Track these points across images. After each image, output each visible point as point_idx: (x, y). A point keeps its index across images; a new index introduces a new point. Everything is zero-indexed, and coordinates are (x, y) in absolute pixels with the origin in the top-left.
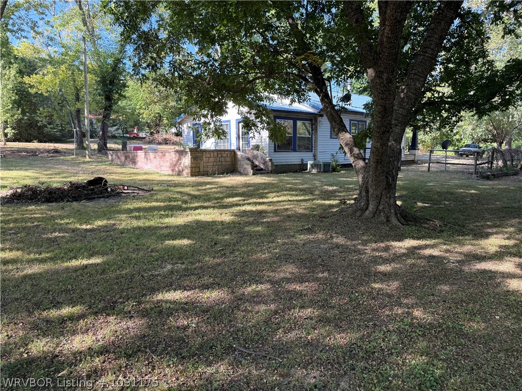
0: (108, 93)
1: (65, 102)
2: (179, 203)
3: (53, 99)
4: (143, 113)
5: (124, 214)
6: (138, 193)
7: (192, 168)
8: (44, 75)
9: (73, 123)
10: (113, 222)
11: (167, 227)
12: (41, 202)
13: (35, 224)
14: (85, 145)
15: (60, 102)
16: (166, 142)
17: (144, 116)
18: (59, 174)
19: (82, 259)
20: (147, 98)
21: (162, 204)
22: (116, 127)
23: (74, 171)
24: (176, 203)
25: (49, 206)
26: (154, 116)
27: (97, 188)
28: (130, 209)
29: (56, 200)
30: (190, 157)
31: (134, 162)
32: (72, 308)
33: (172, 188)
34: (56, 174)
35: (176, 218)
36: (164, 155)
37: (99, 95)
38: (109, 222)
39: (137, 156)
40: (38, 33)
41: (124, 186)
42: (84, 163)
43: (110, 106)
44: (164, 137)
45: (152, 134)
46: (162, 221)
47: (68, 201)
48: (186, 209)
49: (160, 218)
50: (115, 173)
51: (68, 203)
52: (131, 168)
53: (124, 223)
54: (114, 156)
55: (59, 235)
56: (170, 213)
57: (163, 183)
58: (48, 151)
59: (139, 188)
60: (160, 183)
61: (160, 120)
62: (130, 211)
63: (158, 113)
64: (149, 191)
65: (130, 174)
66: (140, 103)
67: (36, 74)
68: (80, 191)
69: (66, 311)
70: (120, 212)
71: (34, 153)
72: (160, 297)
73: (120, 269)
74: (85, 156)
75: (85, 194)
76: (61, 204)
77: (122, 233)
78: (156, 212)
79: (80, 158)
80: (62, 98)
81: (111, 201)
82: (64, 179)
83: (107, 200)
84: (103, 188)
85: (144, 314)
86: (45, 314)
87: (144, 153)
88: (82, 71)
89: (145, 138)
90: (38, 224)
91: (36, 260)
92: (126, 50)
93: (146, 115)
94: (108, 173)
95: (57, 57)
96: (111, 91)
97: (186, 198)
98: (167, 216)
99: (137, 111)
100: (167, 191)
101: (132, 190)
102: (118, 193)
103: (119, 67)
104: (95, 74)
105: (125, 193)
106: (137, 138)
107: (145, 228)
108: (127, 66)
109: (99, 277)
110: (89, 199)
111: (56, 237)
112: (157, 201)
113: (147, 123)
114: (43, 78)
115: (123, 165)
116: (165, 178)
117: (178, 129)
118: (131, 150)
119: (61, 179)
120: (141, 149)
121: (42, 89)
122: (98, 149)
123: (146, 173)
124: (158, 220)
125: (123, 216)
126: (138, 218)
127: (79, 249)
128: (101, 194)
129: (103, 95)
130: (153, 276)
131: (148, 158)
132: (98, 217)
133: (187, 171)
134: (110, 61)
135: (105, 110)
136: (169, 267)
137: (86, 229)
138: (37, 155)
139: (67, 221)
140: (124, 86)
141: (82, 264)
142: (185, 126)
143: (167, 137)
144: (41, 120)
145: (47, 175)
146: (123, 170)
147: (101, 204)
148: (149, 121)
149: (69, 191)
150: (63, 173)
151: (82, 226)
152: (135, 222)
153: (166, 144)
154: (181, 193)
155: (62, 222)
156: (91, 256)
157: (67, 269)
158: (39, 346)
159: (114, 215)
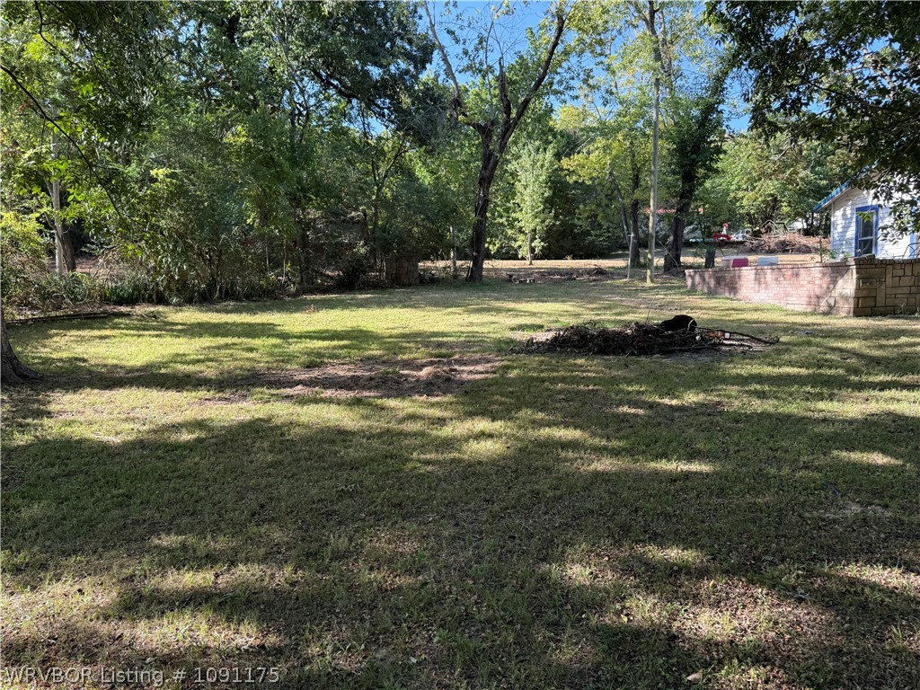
0: (688, 168)
1: (616, 192)
2: (841, 371)
3: (599, 188)
4: (742, 198)
5: (733, 384)
6: (750, 347)
7: (858, 298)
8: (589, 153)
9: (627, 225)
10: (717, 399)
11: (825, 420)
12: (594, 353)
13: (590, 388)
14: (642, 260)
15: (610, 192)
16: (784, 248)
17: (745, 202)
18: (609, 308)
19: (679, 459)
20: (753, 168)
21: (803, 371)
22: (692, 227)
23: (632, 305)
24: (832, 372)
25: (606, 360)
26: (763, 202)
27: (679, 334)
28: (742, 375)
29: (614, 352)
30: (855, 276)
31: (733, 288)
32: (683, 550)
33: (818, 339)
34: (605, 308)
35: (841, 404)
36: (797, 275)
37: (674, 174)
38: (709, 398)
39: (739, 277)
40: (592, 87)
41: (724, 332)
42: (644, 290)
43: (691, 191)
44: (782, 238)
45: (756, 234)
46: (811, 405)
47: (633, 354)
48: (860, 387)
49: (807, 399)
50: (701, 308)
51: (633, 357)
52: (728, 299)
53: (737, 401)
54: (697, 278)
55: (629, 411)
56: (825, 391)
57: (797, 329)
58: (589, 272)
59: (752, 338)
60: (790, 329)
61: (773, 208)
62: (743, 380)
63: (772, 195)
64: (771, 343)
65: (727, 310)
66: (737, 179)
67: (578, 153)
68: (651, 338)
69: (674, 554)
70: (726, 380)
71: (569, 275)
72: (852, 571)
73: (751, 493)
74: (644, 279)
75: (660, 344)
76: (622, 358)
77: (738, 422)
78: (796, 386)
79: (636, 282)
80: (613, 186)
81: (704, 359)
82: (619, 318)
83: (696, 356)
84: (689, 334)
85: (827, 600)
86: (640, 549)
87: (754, 271)
88: (648, 136)
89: (742, 243)
90: (595, 388)
91: (605, 448)
92: (725, 86)
93: (749, 201)
94: (688, 307)
95: (610, 120)
96: (694, 164)
97: (853, 361)
98: (820, 397)
99: (732, 195)
100: (809, 344)
101: (738, 340)
102: (715, 344)
103: (710, 120)
104: (670, 138)
105: (726, 345)
106: (728, 244)
107: (780, 418)
108: (725, 115)
109: (714, 500)
110: (667, 352)
111: (625, 414)
112: (791, 364)
113: (748, 214)
114: (587, 158)
115: (712, 294)
116: (799, 319)
117: (810, 221)
118: (728, 267)
119: (613, 318)
120: (744, 263)
121: (585, 176)
122: (665, 266)
123: (756, 310)
124: (804, 404)
125: (733, 390)
126: (762, 395)
127: (667, 440)
128: (685, 344)
129: (678, 173)
130: (823, 520)
131: (762, 280)
132: (689, 387)
133: (847, 306)
134: (696, 112)
135: (681, 199)
136: (856, 508)
137: (671, 406)
138: (575, 279)
139: (636, 388)
140: (719, 150)
141: (679, 469)
142: (839, 213)
143: (788, 239)
144: (581, 223)
145: (593, 309)
146: (713, 303)
147: (686, 364)
148: (752, 212)
149: (633, 337)
150: (615, 307)
151: (663, 400)
152: (758, 402)
153: (785, 251)
154: (841, 350)
155: (630, 389)
156: (691, 457)
157: (656, 473)
158: (644, 609)
159: (715, 385)
